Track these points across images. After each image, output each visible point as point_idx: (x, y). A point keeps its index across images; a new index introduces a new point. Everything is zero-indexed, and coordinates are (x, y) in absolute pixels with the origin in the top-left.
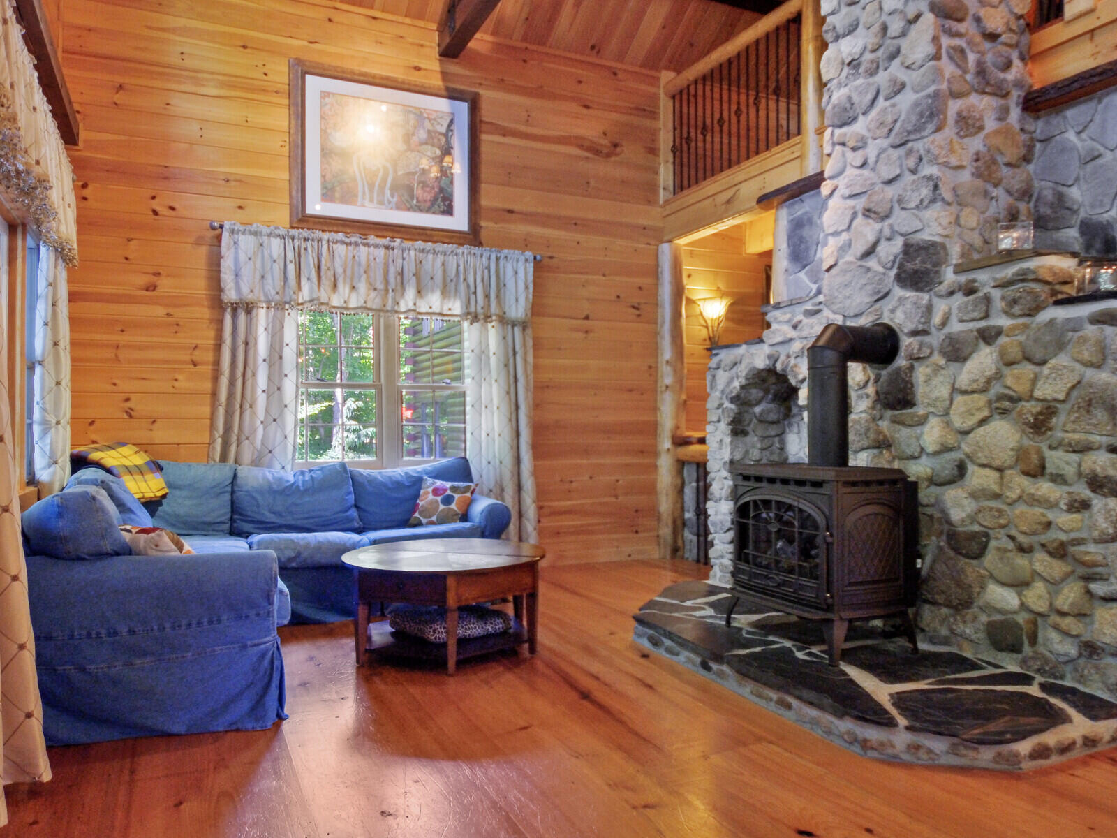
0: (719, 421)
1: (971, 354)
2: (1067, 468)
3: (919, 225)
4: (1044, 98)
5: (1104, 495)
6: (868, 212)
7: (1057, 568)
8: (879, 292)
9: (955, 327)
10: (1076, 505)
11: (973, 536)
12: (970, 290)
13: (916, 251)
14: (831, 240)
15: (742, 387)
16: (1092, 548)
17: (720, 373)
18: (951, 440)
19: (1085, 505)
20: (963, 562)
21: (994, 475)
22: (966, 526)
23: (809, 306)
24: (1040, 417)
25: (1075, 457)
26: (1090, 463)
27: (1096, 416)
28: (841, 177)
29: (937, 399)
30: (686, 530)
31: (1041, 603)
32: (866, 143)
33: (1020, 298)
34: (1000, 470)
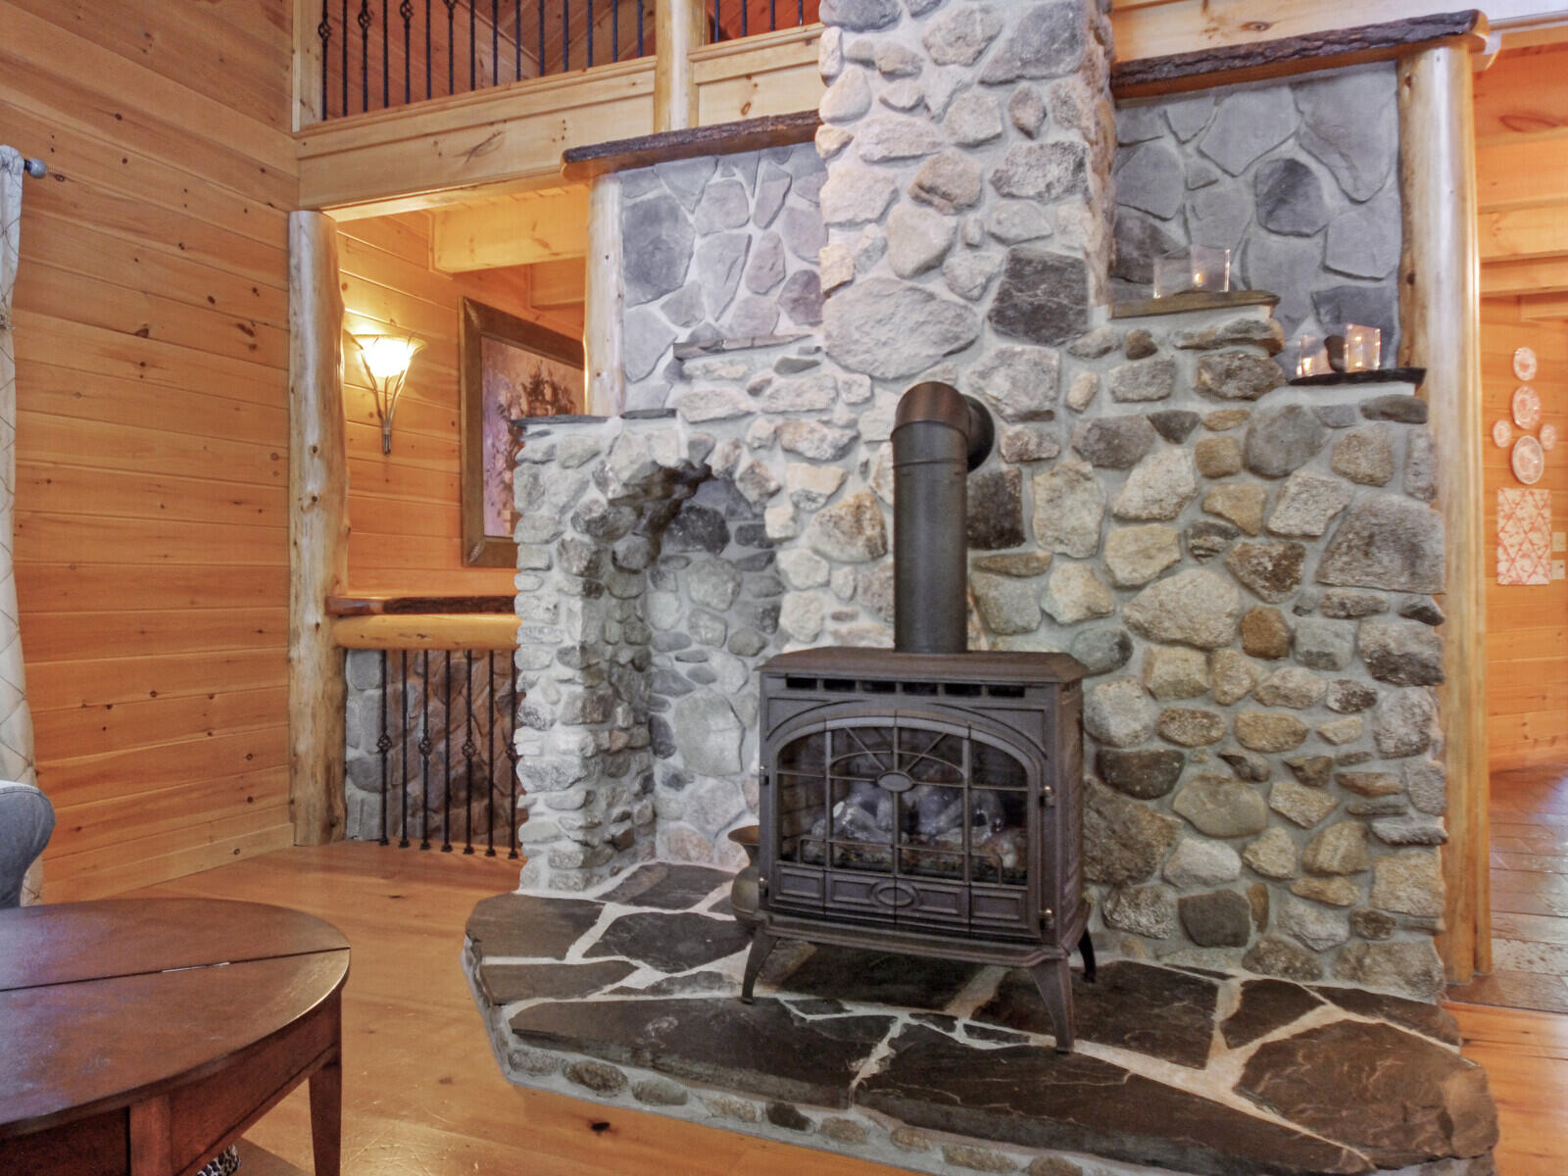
0: (549, 568)
1: (1142, 456)
2: (1337, 642)
3: (1045, 228)
4: (1150, 77)
5: (1399, 685)
6: (925, 195)
7: (1313, 803)
8: (957, 338)
9: (1109, 411)
10: (1355, 701)
11: (1156, 760)
12: (1143, 349)
13: (1037, 272)
14: (836, 237)
15: (612, 502)
16: (1376, 766)
17: (551, 471)
18: (1105, 599)
19: (1369, 700)
20: (1130, 806)
21: (1198, 658)
22: (1138, 744)
23: (792, 353)
24: (1285, 562)
25: (1348, 626)
26: (1376, 634)
27: (1380, 563)
28: (860, 123)
29: (1074, 529)
30: (349, 780)
31: (1282, 860)
32: (920, 69)
33: (1241, 368)
34: (1207, 649)
